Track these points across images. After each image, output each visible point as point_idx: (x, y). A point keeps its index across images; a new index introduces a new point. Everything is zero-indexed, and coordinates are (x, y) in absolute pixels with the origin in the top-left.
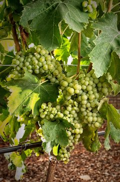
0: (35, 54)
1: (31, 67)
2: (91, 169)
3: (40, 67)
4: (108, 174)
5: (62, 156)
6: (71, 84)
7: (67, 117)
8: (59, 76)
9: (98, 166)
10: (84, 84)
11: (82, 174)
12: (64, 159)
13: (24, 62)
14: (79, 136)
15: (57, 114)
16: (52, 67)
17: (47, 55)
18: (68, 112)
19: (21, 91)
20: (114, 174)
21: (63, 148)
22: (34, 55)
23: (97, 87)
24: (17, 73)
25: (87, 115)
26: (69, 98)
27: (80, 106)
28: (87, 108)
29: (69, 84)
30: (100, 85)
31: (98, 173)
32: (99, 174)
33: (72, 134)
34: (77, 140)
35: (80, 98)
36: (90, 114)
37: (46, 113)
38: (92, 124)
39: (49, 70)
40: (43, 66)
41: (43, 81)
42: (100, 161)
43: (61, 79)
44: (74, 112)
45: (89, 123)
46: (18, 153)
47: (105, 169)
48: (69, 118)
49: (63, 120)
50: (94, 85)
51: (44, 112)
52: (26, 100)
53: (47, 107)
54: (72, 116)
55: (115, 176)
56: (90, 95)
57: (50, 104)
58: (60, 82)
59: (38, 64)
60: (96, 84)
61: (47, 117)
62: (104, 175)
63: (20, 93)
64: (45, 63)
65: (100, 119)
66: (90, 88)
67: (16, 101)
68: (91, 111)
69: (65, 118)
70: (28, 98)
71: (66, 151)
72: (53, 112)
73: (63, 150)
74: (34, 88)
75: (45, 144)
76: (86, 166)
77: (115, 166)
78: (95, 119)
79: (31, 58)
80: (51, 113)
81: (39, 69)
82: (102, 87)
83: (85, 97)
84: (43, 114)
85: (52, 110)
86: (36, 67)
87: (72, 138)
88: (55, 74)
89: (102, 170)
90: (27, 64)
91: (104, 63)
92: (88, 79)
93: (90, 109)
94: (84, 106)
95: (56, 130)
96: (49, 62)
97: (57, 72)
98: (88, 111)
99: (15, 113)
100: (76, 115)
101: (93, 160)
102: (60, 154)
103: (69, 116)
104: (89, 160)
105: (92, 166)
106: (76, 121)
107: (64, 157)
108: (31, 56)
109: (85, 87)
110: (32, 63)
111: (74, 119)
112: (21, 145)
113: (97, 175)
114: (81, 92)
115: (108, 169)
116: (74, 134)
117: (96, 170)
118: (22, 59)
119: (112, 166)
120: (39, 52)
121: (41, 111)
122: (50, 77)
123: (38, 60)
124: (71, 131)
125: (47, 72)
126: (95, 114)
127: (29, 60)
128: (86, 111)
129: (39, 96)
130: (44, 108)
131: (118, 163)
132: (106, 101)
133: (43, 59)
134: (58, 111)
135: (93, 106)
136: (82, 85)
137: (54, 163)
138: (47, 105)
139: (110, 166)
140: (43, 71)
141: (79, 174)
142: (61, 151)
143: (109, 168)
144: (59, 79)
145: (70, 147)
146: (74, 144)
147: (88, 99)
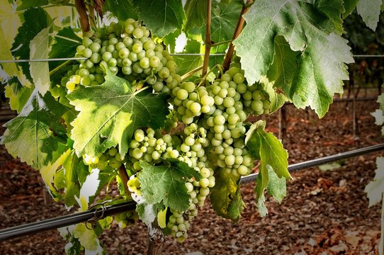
0: (123, 36)
1: (114, 61)
2: (204, 240)
3: (133, 63)
4: (236, 248)
5: (175, 228)
6: (195, 95)
7: (186, 157)
8: (170, 79)
9: (217, 234)
10: (219, 94)
11: (189, 250)
12: (179, 234)
13: (100, 53)
14: (207, 192)
15: (166, 151)
16: (157, 62)
17: (146, 40)
18: (188, 148)
19: (95, 107)
20: (248, 248)
21: (176, 214)
22: (120, 39)
23: (242, 99)
24: (86, 72)
25: (223, 153)
26: (190, 120)
27: (210, 136)
28: (224, 140)
29: (189, 93)
30: (248, 96)
31: (218, 247)
32: (220, 248)
33: (195, 188)
34: (204, 198)
35: (210, 121)
36: (230, 150)
37: (144, 149)
38: (233, 168)
39: (151, 67)
40: (138, 61)
41: (139, 89)
42: (219, 224)
43: (174, 84)
44: (198, 147)
45: (227, 166)
46: (89, 225)
47: (230, 239)
48: (190, 158)
49: (178, 162)
50: (238, 97)
51: (140, 147)
52: (107, 126)
53: (147, 139)
54: (195, 154)
55: (251, 250)
56: (229, 115)
57: (151, 133)
58: (171, 90)
59: (129, 57)
60: (242, 95)
61: (147, 157)
62: (230, 249)
63: (94, 112)
64: (143, 54)
65: (248, 160)
66: (230, 102)
67: (87, 129)
68: (232, 145)
69: (181, 159)
70: (110, 122)
71: (181, 219)
72: (158, 148)
73: (176, 218)
74: (122, 102)
75: (143, 206)
76: (194, 234)
77: (248, 232)
78: (240, 160)
79: (115, 45)
80: (154, 148)
81: (132, 66)
82: (252, 100)
83: (221, 119)
84: (139, 152)
85: (156, 145)
86: (126, 63)
87: (194, 195)
88: (163, 75)
89: (224, 240)
90: (108, 55)
91: (261, 57)
92: (225, 84)
93: (230, 141)
94: (220, 136)
95: (165, 182)
96: (152, 53)
97: (166, 72)
98: (226, 145)
99: (86, 150)
100: (202, 153)
101: (206, 221)
102: (170, 225)
103: (189, 154)
104: (199, 223)
105: (205, 233)
106: (202, 164)
107: (179, 231)
108: (114, 40)
109: (220, 101)
110: (117, 55)
111: (199, 160)
112: (94, 210)
113: (217, 250)
114: (214, 109)
115: (236, 238)
116: (198, 189)
117: (213, 241)
118: (97, 47)
119: (243, 233)
120: (130, 32)
121: (135, 145)
122: (152, 81)
123: (130, 49)
124: (192, 183)
125: (147, 71)
126: (239, 151)
127: (112, 48)
128: (222, 144)
129: (132, 118)
130: (141, 140)
131: (253, 227)
132: (260, 127)
133: (139, 47)
134: (167, 147)
135: (236, 136)
136: (215, 96)
137: (158, 241)
138: (146, 135)
139: (239, 232)
140: (140, 71)
141: (183, 249)
142: (172, 220)
143: (238, 235)
144: (170, 86)
145: (190, 211)
146: (197, 205)
147: (227, 123)
